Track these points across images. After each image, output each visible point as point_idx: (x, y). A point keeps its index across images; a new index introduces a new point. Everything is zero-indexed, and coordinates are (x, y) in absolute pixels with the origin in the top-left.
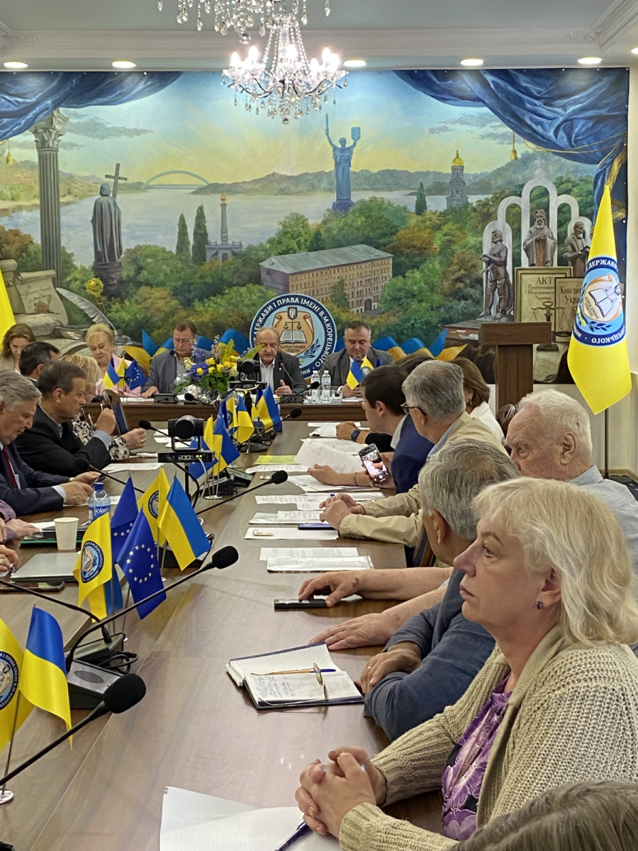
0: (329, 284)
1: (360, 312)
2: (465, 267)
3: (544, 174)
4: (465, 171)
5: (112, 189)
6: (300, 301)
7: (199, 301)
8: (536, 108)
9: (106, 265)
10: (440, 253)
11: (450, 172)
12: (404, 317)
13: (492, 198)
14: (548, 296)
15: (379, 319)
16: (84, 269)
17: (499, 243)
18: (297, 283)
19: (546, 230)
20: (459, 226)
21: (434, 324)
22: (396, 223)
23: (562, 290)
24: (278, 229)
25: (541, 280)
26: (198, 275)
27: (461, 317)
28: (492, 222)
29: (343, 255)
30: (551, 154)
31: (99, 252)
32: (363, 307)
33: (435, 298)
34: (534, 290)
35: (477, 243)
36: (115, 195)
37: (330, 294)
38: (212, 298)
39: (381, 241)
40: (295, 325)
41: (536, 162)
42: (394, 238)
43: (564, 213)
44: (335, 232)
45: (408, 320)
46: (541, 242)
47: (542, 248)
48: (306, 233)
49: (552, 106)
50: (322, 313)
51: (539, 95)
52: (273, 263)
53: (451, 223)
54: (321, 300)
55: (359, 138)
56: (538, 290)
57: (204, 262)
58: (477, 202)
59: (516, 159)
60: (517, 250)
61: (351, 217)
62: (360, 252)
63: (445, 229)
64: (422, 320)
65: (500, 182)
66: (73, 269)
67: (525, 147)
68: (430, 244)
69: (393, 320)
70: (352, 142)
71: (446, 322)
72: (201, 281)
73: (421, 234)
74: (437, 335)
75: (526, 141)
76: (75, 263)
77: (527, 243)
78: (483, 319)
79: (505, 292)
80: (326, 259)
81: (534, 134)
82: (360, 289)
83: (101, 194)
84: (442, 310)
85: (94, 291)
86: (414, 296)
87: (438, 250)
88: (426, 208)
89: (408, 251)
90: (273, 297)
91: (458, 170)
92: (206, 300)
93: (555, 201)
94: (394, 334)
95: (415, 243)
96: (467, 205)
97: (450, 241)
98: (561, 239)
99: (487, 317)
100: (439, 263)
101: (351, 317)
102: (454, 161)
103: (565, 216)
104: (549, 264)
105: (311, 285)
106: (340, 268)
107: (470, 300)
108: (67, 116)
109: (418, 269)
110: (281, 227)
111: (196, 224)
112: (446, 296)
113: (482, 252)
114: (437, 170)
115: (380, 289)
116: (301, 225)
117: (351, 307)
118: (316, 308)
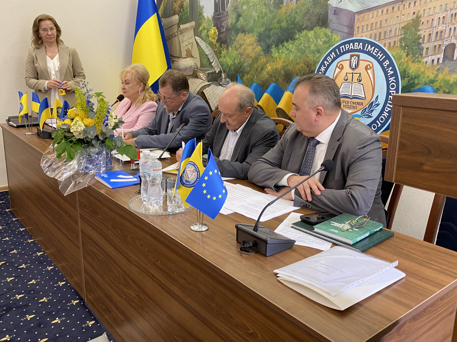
0: (400, 23)
1: (436, 61)
6: (364, 47)
7: (275, 47)
9: (220, 14)
16: (208, 20)
18: (363, 24)
26: (276, 20)
32: (442, 56)
37: (400, 37)
38: (285, 44)
40: (356, 76)
50: (387, 62)
54: (387, 45)
57: (281, 6)
66: (203, 20)
72: (277, 26)
76: (204, 14)
82: (440, 28)
85: (213, 38)
92: (281, 46)
117: (424, 55)
118: (381, 56)
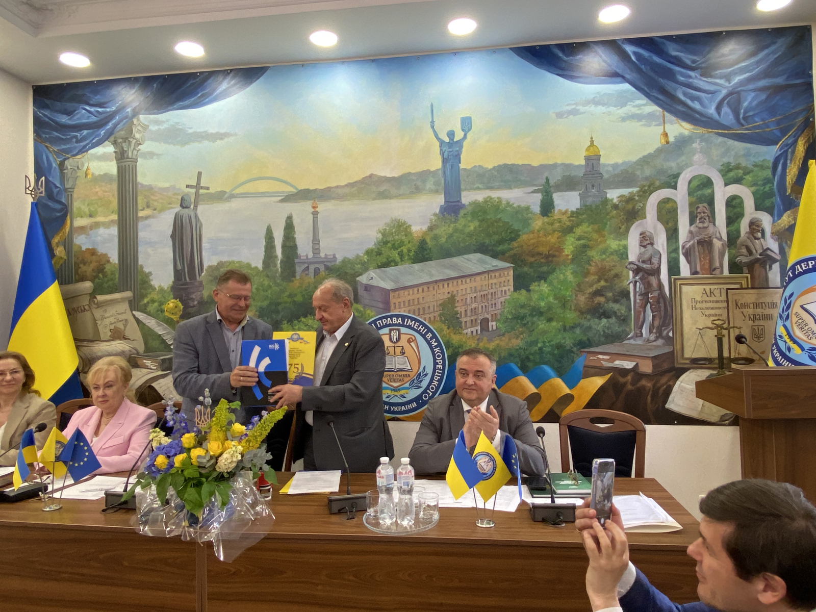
0: (437, 301)
1: (475, 333)
2: (606, 277)
3: (706, 160)
4: (602, 161)
5: (193, 200)
6: (403, 321)
7: (287, 323)
8: (691, 80)
9: (186, 284)
10: (573, 260)
11: (583, 162)
12: (529, 339)
13: (638, 192)
14: (718, 312)
15: (497, 342)
16: (162, 290)
17: (649, 247)
18: (399, 300)
19: (711, 229)
20: (596, 227)
21: (568, 348)
22: (516, 226)
23: (737, 305)
24: (377, 238)
25: (708, 292)
26: (287, 294)
27: (603, 339)
28: (639, 221)
29: (453, 267)
30: (711, 135)
31: (179, 271)
32: (479, 328)
33: (568, 316)
34: (698, 305)
35: (621, 248)
36: (196, 206)
37: (439, 313)
38: (303, 319)
39: (499, 249)
40: (398, 350)
41: (694, 145)
42: (515, 244)
43: (734, 207)
44: (444, 240)
45: (535, 343)
46: (706, 244)
47: (707, 252)
48: (409, 242)
49: (711, 77)
50: (429, 335)
51: (694, 65)
52: (373, 277)
53: (587, 224)
54: (427, 320)
55: (470, 129)
56: (704, 305)
57: (293, 279)
58: (619, 197)
59: (668, 142)
60: (673, 255)
61: (462, 222)
62: (474, 262)
63: (579, 231)
64: (552, 343)
65: (648, 172)
66: (150, 290)
67: (678, 128)
68: (560, 250)
69: (517, 343)
70: (463, 133)
71: (584, 345)
72: (289, 300)
73: (548, 239)
74: (573, 362)
75: (680, 121)
76: (152, 283)
77: (688, 246)
78: (632, 341)
79: (660, 307)
80: (433, 272)
81: (690, 112)
82: (474, 305)
83: (181, 206)
84: (578, 331)
85: (173, 314)
86: (541, 314)
87: (570, 257)
88: (554, 208)
89: (532, 260)
90: (371, 318)
91: (593, 160)
92: (296, 322)
93: (721, 193)
94: (517, 360)
95: (541, 249)
96: (606, 201)
97: (585, 246)
98: (733, 239)
99: (638, 338)
100: (572, 273)
101: (464, 340)
102: (587, 150)
103: (736, 210)
104: (718, 271)
105: (416, 302)
106: (451, 282)
107: (614, 318)
108: (146, 123)
109: (545, 280)
110: (380, 236)
111: (284, 236)
112: (582, 313)
113: (628, 259)
114: (568, 162)
115: (499, 306)
116: (403, 234)
117: (463, 327)
118: (422, 329)
